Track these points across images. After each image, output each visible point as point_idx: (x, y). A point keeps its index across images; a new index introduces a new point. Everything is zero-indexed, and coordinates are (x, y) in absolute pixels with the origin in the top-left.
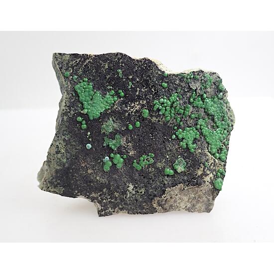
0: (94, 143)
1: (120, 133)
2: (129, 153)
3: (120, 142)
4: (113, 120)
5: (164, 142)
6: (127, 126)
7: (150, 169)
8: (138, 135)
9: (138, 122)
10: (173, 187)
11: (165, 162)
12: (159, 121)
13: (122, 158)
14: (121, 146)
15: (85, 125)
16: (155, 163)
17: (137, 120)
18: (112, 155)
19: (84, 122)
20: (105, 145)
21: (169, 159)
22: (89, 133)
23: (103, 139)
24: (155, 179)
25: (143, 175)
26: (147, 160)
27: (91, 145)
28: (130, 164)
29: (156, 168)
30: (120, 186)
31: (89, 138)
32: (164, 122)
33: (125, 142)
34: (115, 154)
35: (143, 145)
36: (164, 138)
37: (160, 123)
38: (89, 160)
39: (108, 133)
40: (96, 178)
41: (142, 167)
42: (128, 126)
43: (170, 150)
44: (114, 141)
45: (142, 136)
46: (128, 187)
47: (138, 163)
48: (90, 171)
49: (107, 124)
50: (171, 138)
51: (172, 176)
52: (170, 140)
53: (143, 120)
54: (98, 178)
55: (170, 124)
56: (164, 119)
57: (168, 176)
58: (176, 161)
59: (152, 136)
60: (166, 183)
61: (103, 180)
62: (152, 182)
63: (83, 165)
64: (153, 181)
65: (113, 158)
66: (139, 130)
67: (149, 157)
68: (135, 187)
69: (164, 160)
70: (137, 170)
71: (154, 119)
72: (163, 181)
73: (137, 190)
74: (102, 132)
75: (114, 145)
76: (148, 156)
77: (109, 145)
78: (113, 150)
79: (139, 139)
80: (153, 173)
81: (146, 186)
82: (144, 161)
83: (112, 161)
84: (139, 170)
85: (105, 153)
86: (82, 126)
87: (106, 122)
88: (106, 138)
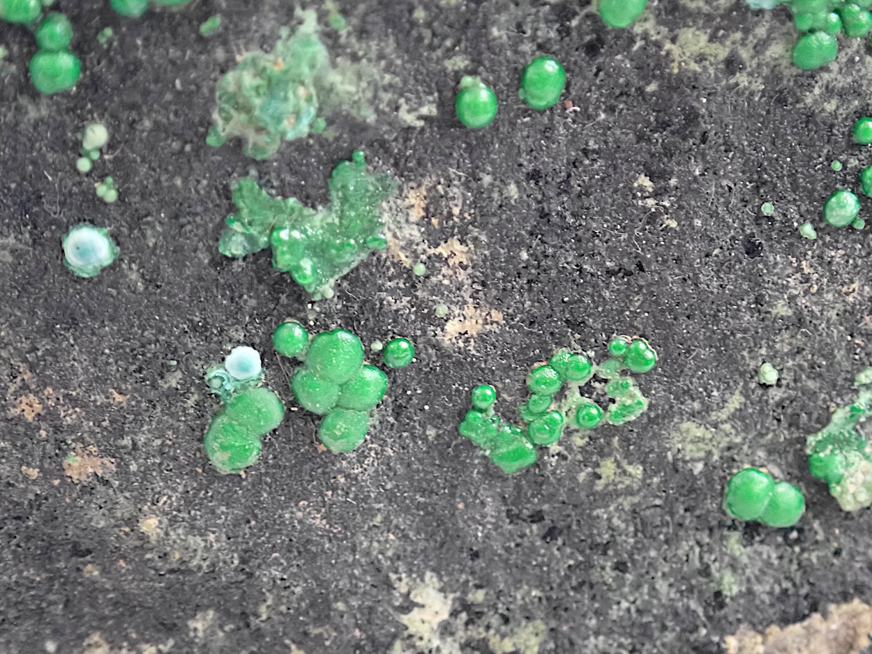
0: (137, 221)
1: (380, 146)
2: (442, 323)
3: (373, 225)
4: (330, 38)
5: (752, 250)
6: (450, 95)
7: (608, 469)
8: (535, 176)
9: (551, 66)
10: (785, 621)
11: (739, 416)
12: (732, 65)
13: (377, 361)
14: (376, 263)
15: (66, 62)
16: (656, 420)
17: (543, 48)
18: (292, 337)
19: (58, 30)
20: (235, 246)
21: (776, 395)
22: (97, 135)
23: (226, 193)
24: (638, 548)
25: (537, 517)
26: (586, 390)
27: (115, 238)
28: (436, 419)
29: (657, 464)
30: (341, 595)
31: (99, 171)
32: (774, 77)
33: (415, 233)
34: (320, 328)
35: (568, 259)
36: (759, 218)
37: (742, 79)
38: (79, 364)
39: (271, 151)
40: (132, 522)
41: (542, 449)
42: (457, 92)
43: (799, 321)
44: (319, 221)
45: (564, 188)
46: (408, 606)
47: (509, 414)
48: (80, 466)
49: (275, 63)
50: (819, 219)
51: (785, 532)
52: (808, 230)
53: (592, 49)
54: (151, 525)
55: (829, 91)
56: (776, 50)
57: (752, 529)
58: (839, 416)
59: (656, 195)
60: (731, 585)
61: (196, 541)
62: (609, 575)
63: (28, 408)
64: (620, 567)
65: (296, 362)
66: (548, 131)
67: (605, 370)
68: (464, 606)
69: (735, 401)
70: (491, 473)
71: (694, 40)
72: (705, 571)
73: (477, 632)
74: (223, 128)
75: (318, 250)
76: (604, 356)
77: (269, 252)
78: (300, 296)
79: (544, 215)
80: (627, 503)
81: (556, 609)
82: (561, 395)
83: (286, 391)
84: (510, 468)
85: (234, 316)
86: (42, 62)
87: (267, 43)
88: (246, 187)
